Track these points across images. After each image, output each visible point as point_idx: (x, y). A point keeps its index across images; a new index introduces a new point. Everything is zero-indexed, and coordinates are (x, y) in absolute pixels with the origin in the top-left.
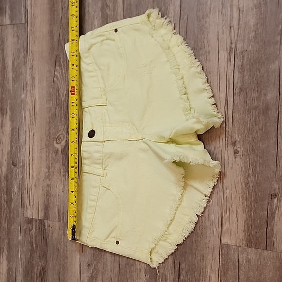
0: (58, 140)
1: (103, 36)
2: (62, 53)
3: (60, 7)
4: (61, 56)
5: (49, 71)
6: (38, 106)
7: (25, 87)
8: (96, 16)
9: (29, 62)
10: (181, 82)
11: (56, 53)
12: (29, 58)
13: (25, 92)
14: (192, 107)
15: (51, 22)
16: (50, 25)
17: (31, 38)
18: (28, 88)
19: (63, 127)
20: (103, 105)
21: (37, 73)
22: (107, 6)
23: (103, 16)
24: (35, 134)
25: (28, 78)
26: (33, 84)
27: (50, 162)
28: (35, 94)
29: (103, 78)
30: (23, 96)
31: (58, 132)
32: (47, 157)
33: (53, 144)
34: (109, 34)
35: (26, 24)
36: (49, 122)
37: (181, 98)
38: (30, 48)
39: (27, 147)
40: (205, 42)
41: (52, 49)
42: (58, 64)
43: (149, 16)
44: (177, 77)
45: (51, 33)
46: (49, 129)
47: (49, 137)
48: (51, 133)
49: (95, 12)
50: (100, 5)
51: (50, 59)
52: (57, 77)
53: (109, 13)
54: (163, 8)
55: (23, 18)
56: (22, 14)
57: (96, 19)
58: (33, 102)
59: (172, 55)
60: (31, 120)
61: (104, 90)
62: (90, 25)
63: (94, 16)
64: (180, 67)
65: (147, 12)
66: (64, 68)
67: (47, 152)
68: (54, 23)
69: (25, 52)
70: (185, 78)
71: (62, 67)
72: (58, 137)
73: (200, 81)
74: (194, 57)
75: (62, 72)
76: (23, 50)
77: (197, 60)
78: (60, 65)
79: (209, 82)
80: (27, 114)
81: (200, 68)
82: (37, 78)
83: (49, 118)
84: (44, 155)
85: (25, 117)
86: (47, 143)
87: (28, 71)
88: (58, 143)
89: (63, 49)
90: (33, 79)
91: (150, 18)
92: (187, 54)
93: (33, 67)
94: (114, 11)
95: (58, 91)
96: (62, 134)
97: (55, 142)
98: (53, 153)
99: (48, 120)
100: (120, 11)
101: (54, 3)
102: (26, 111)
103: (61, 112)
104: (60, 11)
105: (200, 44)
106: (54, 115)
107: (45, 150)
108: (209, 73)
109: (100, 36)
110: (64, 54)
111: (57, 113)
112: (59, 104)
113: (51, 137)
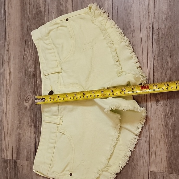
0: (26, 100)
1: (58, 24)
2: (29, 38)
3: (28, 7)
4: (29, 41)
5: (21, 51)
6: (12, 76)
7: (3, 64)
8: (53, 12)
9: (7, 46)
10: (114, 53)
11: (25, 39)
12: (7, 43)
13: (3, 67)
14: (123, 70)
15: (22, 17)
16: (21, 20)
17: (8, 30)
18: (6, 64)
19: (30, 91)
20: (59, 73)
21: (12, 54)
22: (61, 4)
23: (58, 11)
24: (10, 96)
25: (6, 57)
26: (9, 61)
27: (21, 117)
28: (10, 68)
29: (58, 54)
30: (2, 70)
31: (27, 94)
32: (19, 112)
33: (23, 103)
34: (63, 22)
35: (5, 20)
36: (20, 87)
37: (115, 64)
38: (7, 36)
39: (4, 106)
40: (131, 24)
41: (23, 36)
42: (26, 46)
43: (90, 8)
44: (112, 50)
45: (22, 25)
46: (20, 93)
47: (20, 98)
48: (22, 95)
49: (52, 9)
50: (56, 4)
51: (21, 43)
52: (26, 55)
53: (62, 9)
54: (100, 3)
55: (3, 16)
56: (2, 14)
57: (53, 14)
58: (9, 74)
59: (107, 34)
60: (7, 86)
61: (59, 62)
62: (49, 18)
63: (52, 12)
64: (114, 42)
65: (89, 6)
66: (31, 49)
67: (18, 109)
68: (24, 18)
69: (4, 39)
70: (117, 50)
71: (30, 48)
72: (27, 98)
73: (128, 52)
74: (123, 35)
75: (29, 52)
76: (2, 38)
77: (126, 37)
78: (28, 47)
79: (135, 51)
80: (5, 82)
81: (128, 42)
82: (12, 57)
83: (20, 84)
84: (16, 111)
85: (3, 85)
86: (19, 102)
87: (6, 52)
88: (26, 102)
89: (30, 36)
90: (9, 58)
91: (91, 9)
92: (118, 33)
93: (9, 49)
94: (66, 8)
95: (27, 65)
96: (30, 95)
97: (25, 102)
98: (23, 110)
99: (19, 86)
100: (70, 6)
101: (24, 4)
102: (4, 80)
103: (29, 79)
104: (28, 10)
105: (127, 26)
106: (24, 82)
107: (17, 107)
108: (135, 45)
109: (56, 24)
110: (31, 39)
111: (26, 80)
112: (27, 74)
113: (21, 98)
